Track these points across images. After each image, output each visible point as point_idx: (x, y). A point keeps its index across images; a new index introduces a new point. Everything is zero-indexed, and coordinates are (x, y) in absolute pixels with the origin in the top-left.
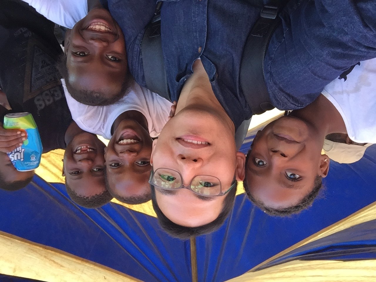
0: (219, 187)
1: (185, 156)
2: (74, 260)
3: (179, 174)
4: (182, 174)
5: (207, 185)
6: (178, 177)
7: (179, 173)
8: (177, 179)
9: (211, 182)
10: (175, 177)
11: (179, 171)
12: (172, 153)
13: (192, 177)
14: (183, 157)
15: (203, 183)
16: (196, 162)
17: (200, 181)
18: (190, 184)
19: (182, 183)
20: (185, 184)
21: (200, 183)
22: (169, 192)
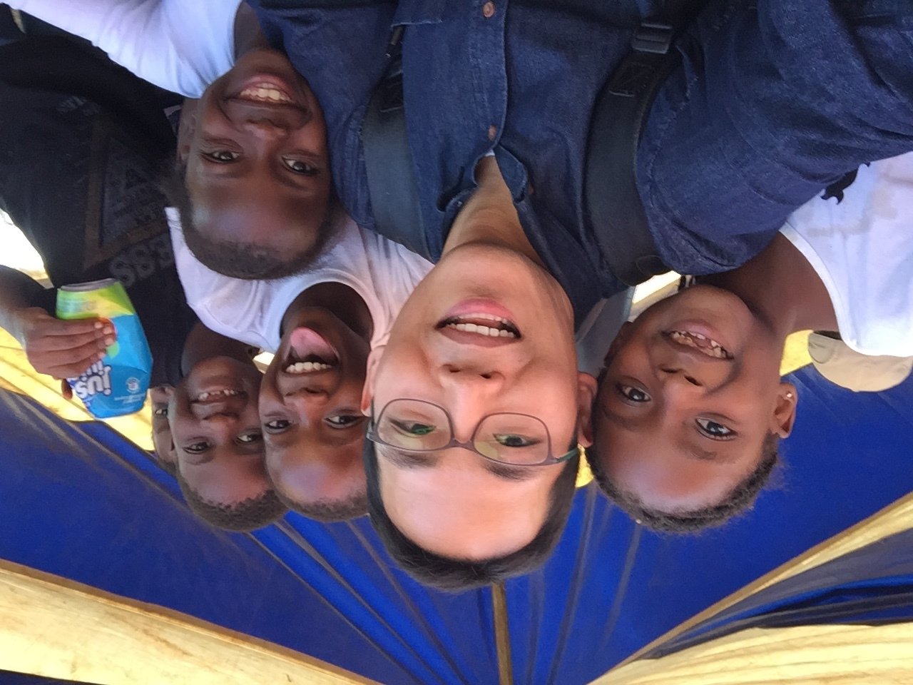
0: (544, 446)
1: (460, 367)
2: (215, 636)
3: (444, 414)
4: (452, 414)
5: (514, 442)
6: (443, 425)
7: (445, 411)
8: (438, 428)
9: (524, 437)
10: (434, 424)
11: (444, 405)
12: (425, 362)
13: (477, 418)
14: (453, 370)
15: (504, 438)
16: (488, 380)
17: (495, 432)
18: (473, 438)
19: (453, 435)
20: (459, 438)
21: (497, 437)
22: (419, 460)
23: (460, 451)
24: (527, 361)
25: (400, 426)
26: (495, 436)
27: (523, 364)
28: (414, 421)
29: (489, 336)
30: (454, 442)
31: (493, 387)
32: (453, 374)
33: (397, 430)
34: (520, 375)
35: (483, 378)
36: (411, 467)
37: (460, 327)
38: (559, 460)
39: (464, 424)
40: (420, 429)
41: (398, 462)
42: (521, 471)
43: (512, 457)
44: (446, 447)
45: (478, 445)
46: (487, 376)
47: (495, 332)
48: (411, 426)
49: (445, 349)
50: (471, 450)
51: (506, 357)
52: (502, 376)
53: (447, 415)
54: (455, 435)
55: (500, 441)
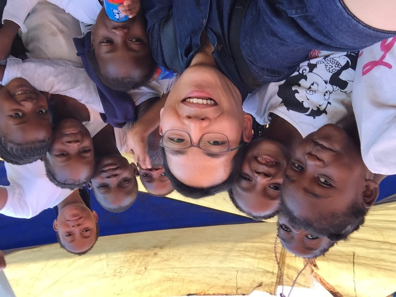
1: (192, 116)
4: (190, 134)
5: (216, 143)
6: (187, 138)
7: (188, 134)
8: (186, 139)
9: (220, 141)
10: (184, 138)
11: (187, 131)
12: (178, 115)
13: (201, 136)
14: (189, 117)
15: (212, 142)
16: (204, 121)
17: (208, 140)
18: (199, 143)
19: (191, 143)
20: (194, 143)
21: (209, 142)
22: (179, 152)
23: (194, 149)
24: (220, 113)
25: (172, 139)
26: (208, 142)
27: (217, 115)
28: (176, 138)
29: (203, 104)
30: (192, 145)
31: (205, 124)
32: (190, 119)
33: (170, 141)
34: (216, 119)
35: (201, 120)
36: (177, 155)
37: (191, 100)
38: (232, 150)
39: (195, 138)
40: (181, 140)
41: (172, 153)
42: (219, 154)
43: (215, 149)
44: (190, 147)
45: (200, 145)
46: (203, 119)
47: (205, 102)
48: (176, 139)
49: (186, 110)
50: (198, 147)
51: (210, 112)
52: (210, 119)
53: (189, 134)
54: (192, 142)
55: (210, 143)
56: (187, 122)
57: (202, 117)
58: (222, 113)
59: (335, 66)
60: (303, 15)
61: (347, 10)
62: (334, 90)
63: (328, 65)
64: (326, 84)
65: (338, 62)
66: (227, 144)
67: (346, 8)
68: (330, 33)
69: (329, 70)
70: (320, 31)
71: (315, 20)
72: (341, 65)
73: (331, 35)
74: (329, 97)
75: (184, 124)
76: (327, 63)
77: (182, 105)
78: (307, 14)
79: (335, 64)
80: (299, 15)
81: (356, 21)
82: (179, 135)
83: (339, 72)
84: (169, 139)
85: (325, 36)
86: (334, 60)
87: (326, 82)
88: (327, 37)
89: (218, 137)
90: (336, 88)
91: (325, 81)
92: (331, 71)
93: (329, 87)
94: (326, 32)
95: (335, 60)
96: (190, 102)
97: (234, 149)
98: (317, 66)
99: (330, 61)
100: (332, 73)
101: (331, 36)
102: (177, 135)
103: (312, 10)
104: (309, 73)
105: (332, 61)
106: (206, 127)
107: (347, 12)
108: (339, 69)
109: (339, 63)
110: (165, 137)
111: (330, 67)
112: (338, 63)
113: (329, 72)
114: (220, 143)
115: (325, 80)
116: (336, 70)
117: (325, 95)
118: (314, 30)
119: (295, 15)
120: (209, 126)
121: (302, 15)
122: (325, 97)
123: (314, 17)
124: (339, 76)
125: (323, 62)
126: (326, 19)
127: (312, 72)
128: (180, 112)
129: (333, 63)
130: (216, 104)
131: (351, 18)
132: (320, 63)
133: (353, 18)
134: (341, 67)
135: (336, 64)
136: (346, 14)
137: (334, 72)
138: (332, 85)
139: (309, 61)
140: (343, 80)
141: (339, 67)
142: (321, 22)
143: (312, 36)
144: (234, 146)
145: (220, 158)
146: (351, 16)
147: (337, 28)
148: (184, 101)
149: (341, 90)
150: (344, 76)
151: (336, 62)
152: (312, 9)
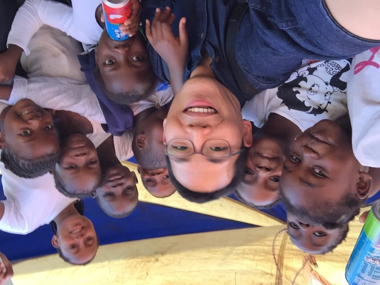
1: (193, 124)
3: (191, 143)
4: (193, 142)
5: (218, 149)
6: (190, 145)
8: (189, 147)
9: (221, 147)
10: (187, 146)
11: (190, 139)
12: (181, 124)
13: (203, 142)
14: (191, 126)
15: (214, 148)
16: (206, 128)
17: (210, 146)
18: (202, 150)
20: (197, 150)
21: (211, 148)
22: (183, 160)
23: (198, 156)
24: (220, 121)
25: (176, 148)
27: (219, 122)
28: (179, 146)
29: (204, 112)
30: (195, 152)
31: (207, 131)
32: (192, 127)
33: (174, 149)
34: (217, 126)
35: (203, 128)
36: (181, 162)
37: (193, 110)
38: (234, 155)
39: (198, 145)
40: (184, 148)
41: (175, 161)
42: (221, 160)
43: (217, 155)
44: (193, 154)
45: (204, 151)
46: (204, 127)
47: (205, 110)
48: (179, 148)
49: (188, 119)
50: (201, 154)
51: (211, 120)
52: (211, 126)
53: (191, 142)
54: (195, 149)
55: (212, 150)
56: (189, 130)
57: (204, 125)
58: (223, 120)
59: (335, 68)
60: (294, 28)
61: (335, 22)
62: (334, 91)
63: (329, 67)
64: (326, 86)
65: (338, 64)
66: (229, 150)
67: (334, 20)
68: (320, 43)
69: (329, 72)
70: (310, 42)
71: (305, 32)
72: (341, 68)
73: (321, 45)
74: (330, 98)
75: (187, 132)
76: (328, 66)
77: (184, 115)
78: (297, 27)
79: (335, 67)
80: (290, 28)
81: (345, 32)
82: (183, 143)
83: (339, 74)
84: (173, 148)
85: (316, 46)
86: (334, 63)
87: (327, 84)
88: (317, 48)
89: (221, 143)
90: (336, 89)
91: (325, 83)
92: (332, 73)
93: (330, 88)
94: (316, 43)
95: (336, 63)
96: (191, 112)
97: (236, 154)
98: (317, 68)
99: (331, 64)
100: (332, 75)
101: (321, 47)
102: (180, 143)
103: (301, 23)
104: (309, 75)
105: (332, 64)
106: (208, 134)
107: (335, 24)
108: (339, 71)
109: (340, 66)
110: (169, 146)
111: (331, 69)
112: (338, 66)
113: (330, 74)
114: (221, 148)
115: (325, 81)
116: (336, 72)
117: (326, 96)
118: (304, 41)
119: (286, 28)
120: (211, 133)
121: (292, 27)
122: (326, 97)
123: (304, 29)
124: (339, 78)
125: (324, 65)
126: (315, 30)
127: (312, 74)
128: (183, 122)
129: (334, 65)
130: (216, 112)
131: (339, 29)
132: (321, 66)
133: (341, 29)
134: (341, 69)
135: (337, 67)
136: (334, 26)
137: (334, 75)
138: (332, 86)
139: (310, 65)
140: (343, 81)
141: (340, 70)
142: (310, 33)
143: (303, 46)
144: (236, 151)
145: (222, 163)
146: (340, 28)
147: (326, 38)
148: (185, 111)
149: (342, 91)
150: (343, 78)
151: (336, 64)
152: (302, 21)
